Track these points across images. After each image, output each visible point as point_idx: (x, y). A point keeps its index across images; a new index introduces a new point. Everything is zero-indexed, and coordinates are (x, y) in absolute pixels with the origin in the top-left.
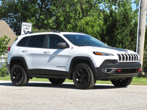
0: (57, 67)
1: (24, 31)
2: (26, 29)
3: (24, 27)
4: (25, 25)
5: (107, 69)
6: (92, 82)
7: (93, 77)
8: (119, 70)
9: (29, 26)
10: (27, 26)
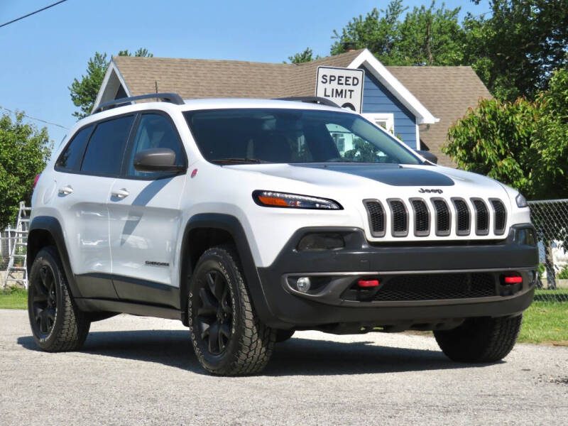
0: (148, 263)
2: (338, 94)
3: (327, 85)
4: (332, 78)
5: (311, 278)
6: (247, 341)
7: (249, 315)
8: (367, 283)
9: (350, 81)
10: (339, 80)
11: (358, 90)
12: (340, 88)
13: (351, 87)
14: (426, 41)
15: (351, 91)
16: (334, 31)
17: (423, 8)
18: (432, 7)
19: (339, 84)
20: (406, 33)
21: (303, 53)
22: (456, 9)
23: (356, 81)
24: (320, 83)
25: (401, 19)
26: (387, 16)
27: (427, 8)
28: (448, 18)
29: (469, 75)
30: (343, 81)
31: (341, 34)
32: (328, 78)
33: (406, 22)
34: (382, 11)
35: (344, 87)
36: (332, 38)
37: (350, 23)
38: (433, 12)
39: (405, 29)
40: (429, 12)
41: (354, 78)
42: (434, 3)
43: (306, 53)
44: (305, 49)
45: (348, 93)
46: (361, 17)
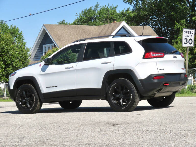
1: (185, 39)
2: (188, 36)
3: (185, 34)
4: (187, 32)
9: (191, 33)
10: (188, 32)
11: (193, 35)
12: (189, 35)
13: (191, 34)
14: (107, 17)
15: (191, 35)
16: (77, 14)
17: (106, 6)
18: (108, 6)
19: (188, 33)
20: (101, 14)
21: (62, 21)
22: (116, 6)
23: (192, 33)
24: (184, 33)
25: (99, 9)
26: (94, 9)
27: (107, 6)
28: (113, 9)
29: (149, 28)
30: (189, 33)
31: (79, 15)
32: (186, 32)
33: (101, 10)
34: (93, 7)
35: (190, 34)
36: (76, 16)
37: (82, 11)
38: (109, 7)
39: (100, 13)
40: (107, 7)
41: (192, 32)
42: (109, 4)
43: (63, 21)
44: (63, 20)
45: (191, 36)
46: (86, 9)
